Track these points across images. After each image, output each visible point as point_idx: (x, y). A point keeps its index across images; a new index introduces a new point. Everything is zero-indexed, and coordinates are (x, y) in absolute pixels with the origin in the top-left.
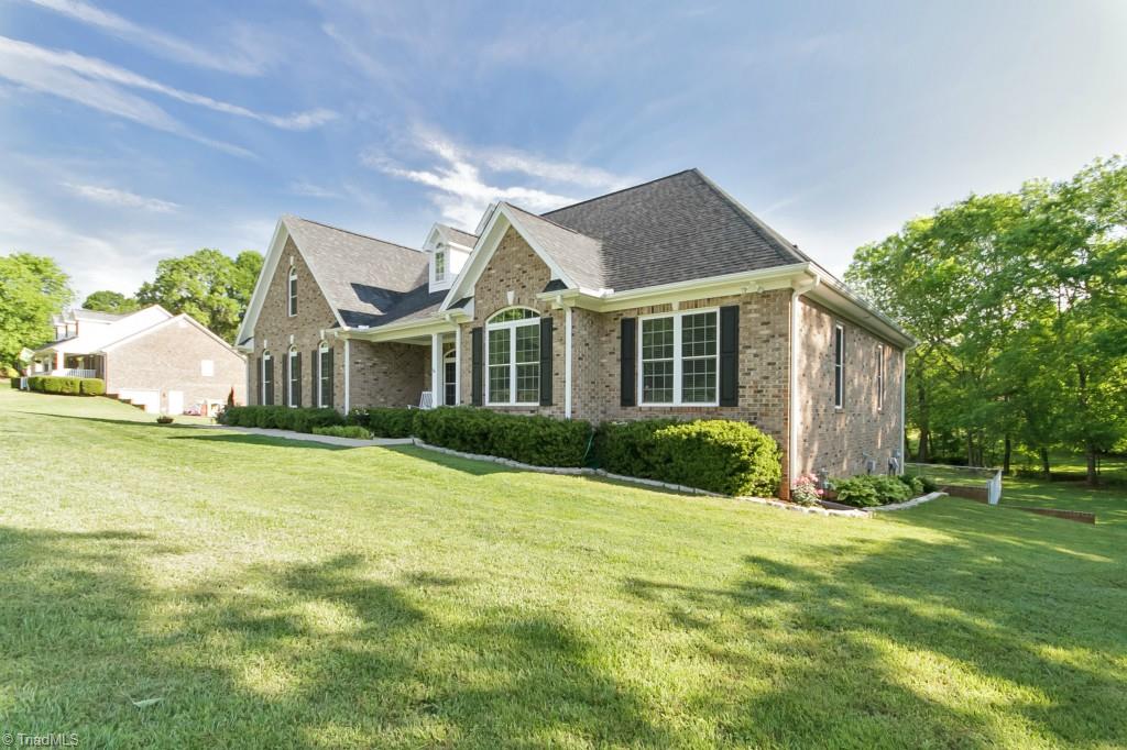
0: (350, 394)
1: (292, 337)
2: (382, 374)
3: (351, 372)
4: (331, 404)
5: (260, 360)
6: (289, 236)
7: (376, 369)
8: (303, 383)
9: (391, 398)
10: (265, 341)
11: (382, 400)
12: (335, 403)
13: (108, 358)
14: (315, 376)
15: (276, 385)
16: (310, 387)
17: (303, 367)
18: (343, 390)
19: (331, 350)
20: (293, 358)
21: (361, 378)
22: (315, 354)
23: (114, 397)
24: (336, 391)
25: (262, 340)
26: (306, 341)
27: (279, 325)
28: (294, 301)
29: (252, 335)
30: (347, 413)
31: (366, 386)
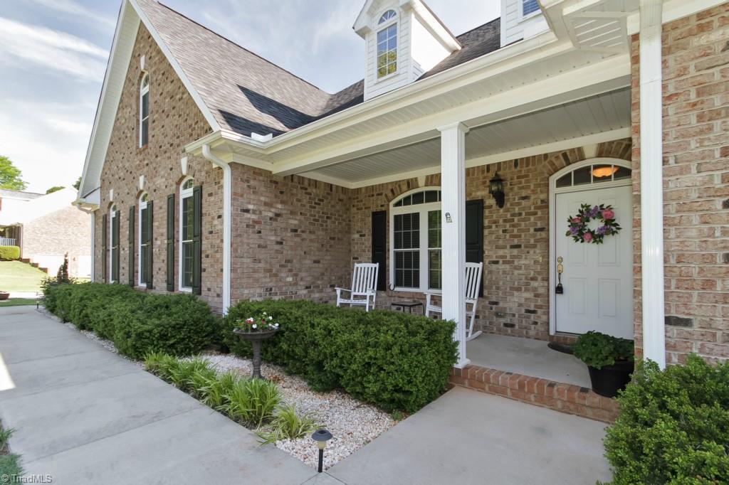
0: (233, 270)
1: (142, 179)
2: (289, 234)
3: (234, 229)
4: (198, 290)
5: (105, 218)
6: (141, 21)
7: (280, 223)
8: (155, 250)
9: (303, 274)
10: (111, 192)
11: (290, 279)
12: (204, 289)
13: (24, 229)
14: (172, 237)
15: (122, 252)
16: (164, 256)
17: (155, 224)
18: (220, 261)
19: (199, 192)
20: (143, 211)
21: (254, 239)
22: (172, 200)
23: (27, 261)
24: (206, 263)
25: (108, 190)
26: (160, 181)
27: (127, 165)
28: (145, 124)
29: (98, 184)
30: (225, 312)
31: (262, 254)
